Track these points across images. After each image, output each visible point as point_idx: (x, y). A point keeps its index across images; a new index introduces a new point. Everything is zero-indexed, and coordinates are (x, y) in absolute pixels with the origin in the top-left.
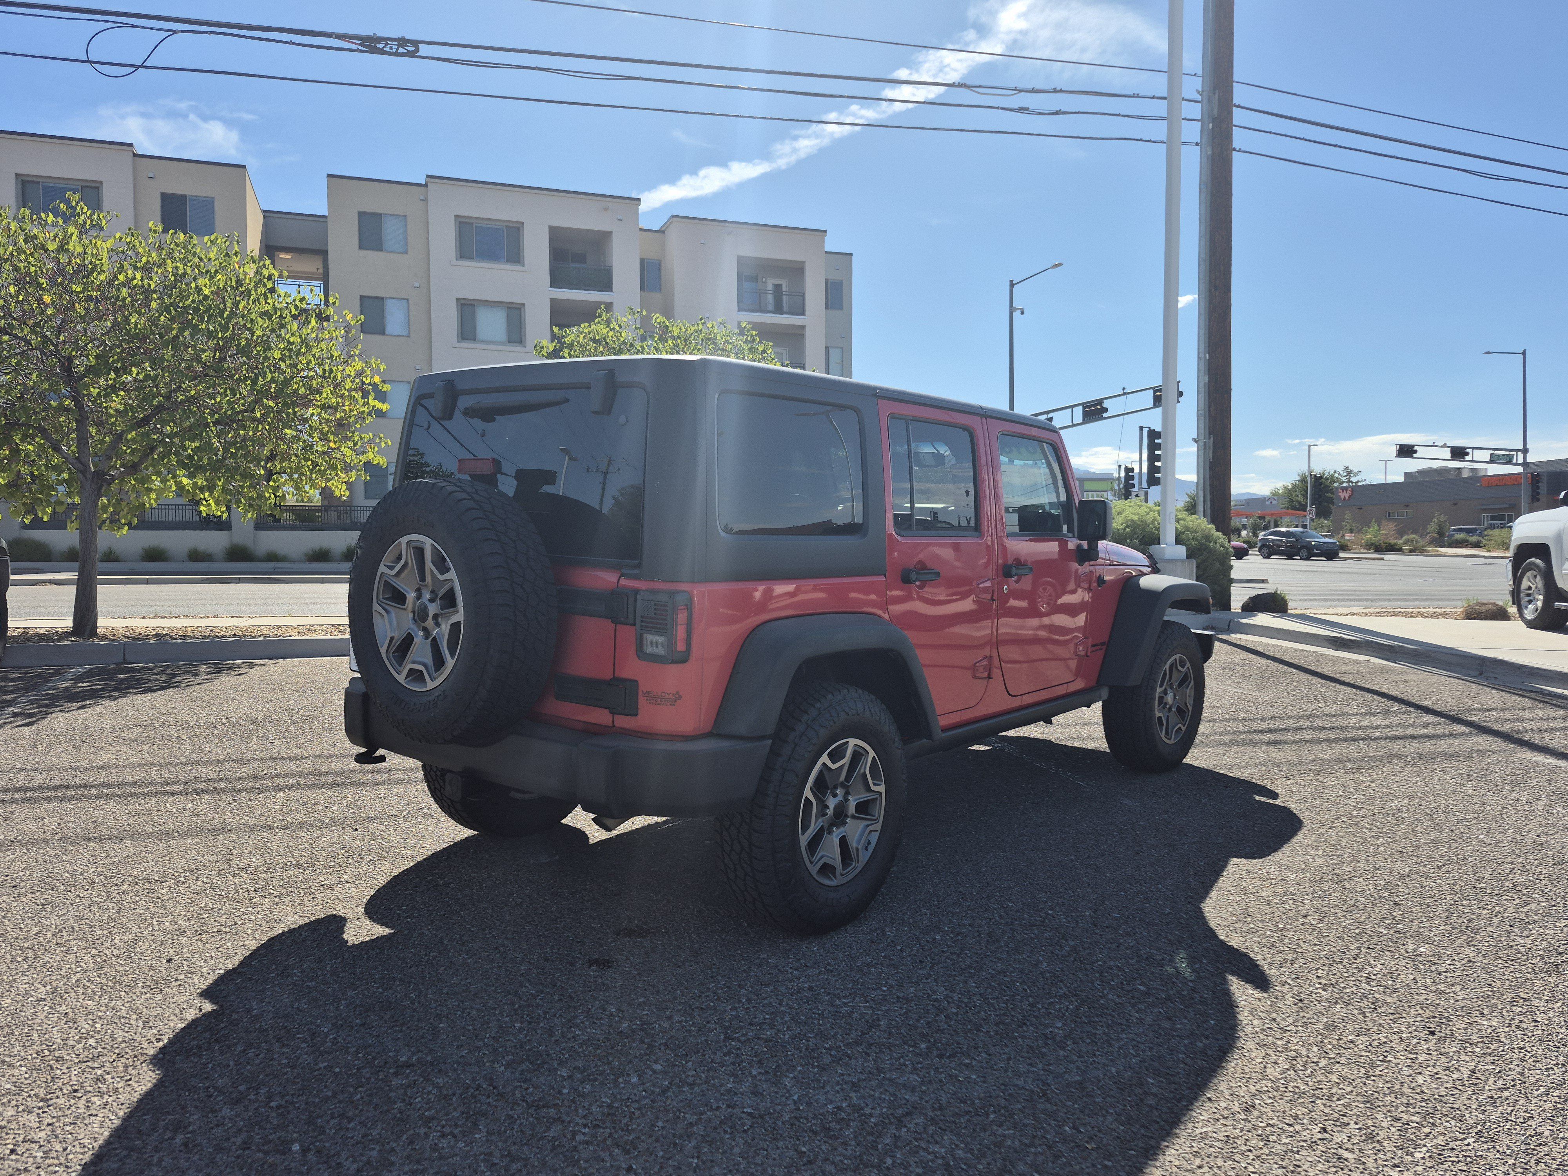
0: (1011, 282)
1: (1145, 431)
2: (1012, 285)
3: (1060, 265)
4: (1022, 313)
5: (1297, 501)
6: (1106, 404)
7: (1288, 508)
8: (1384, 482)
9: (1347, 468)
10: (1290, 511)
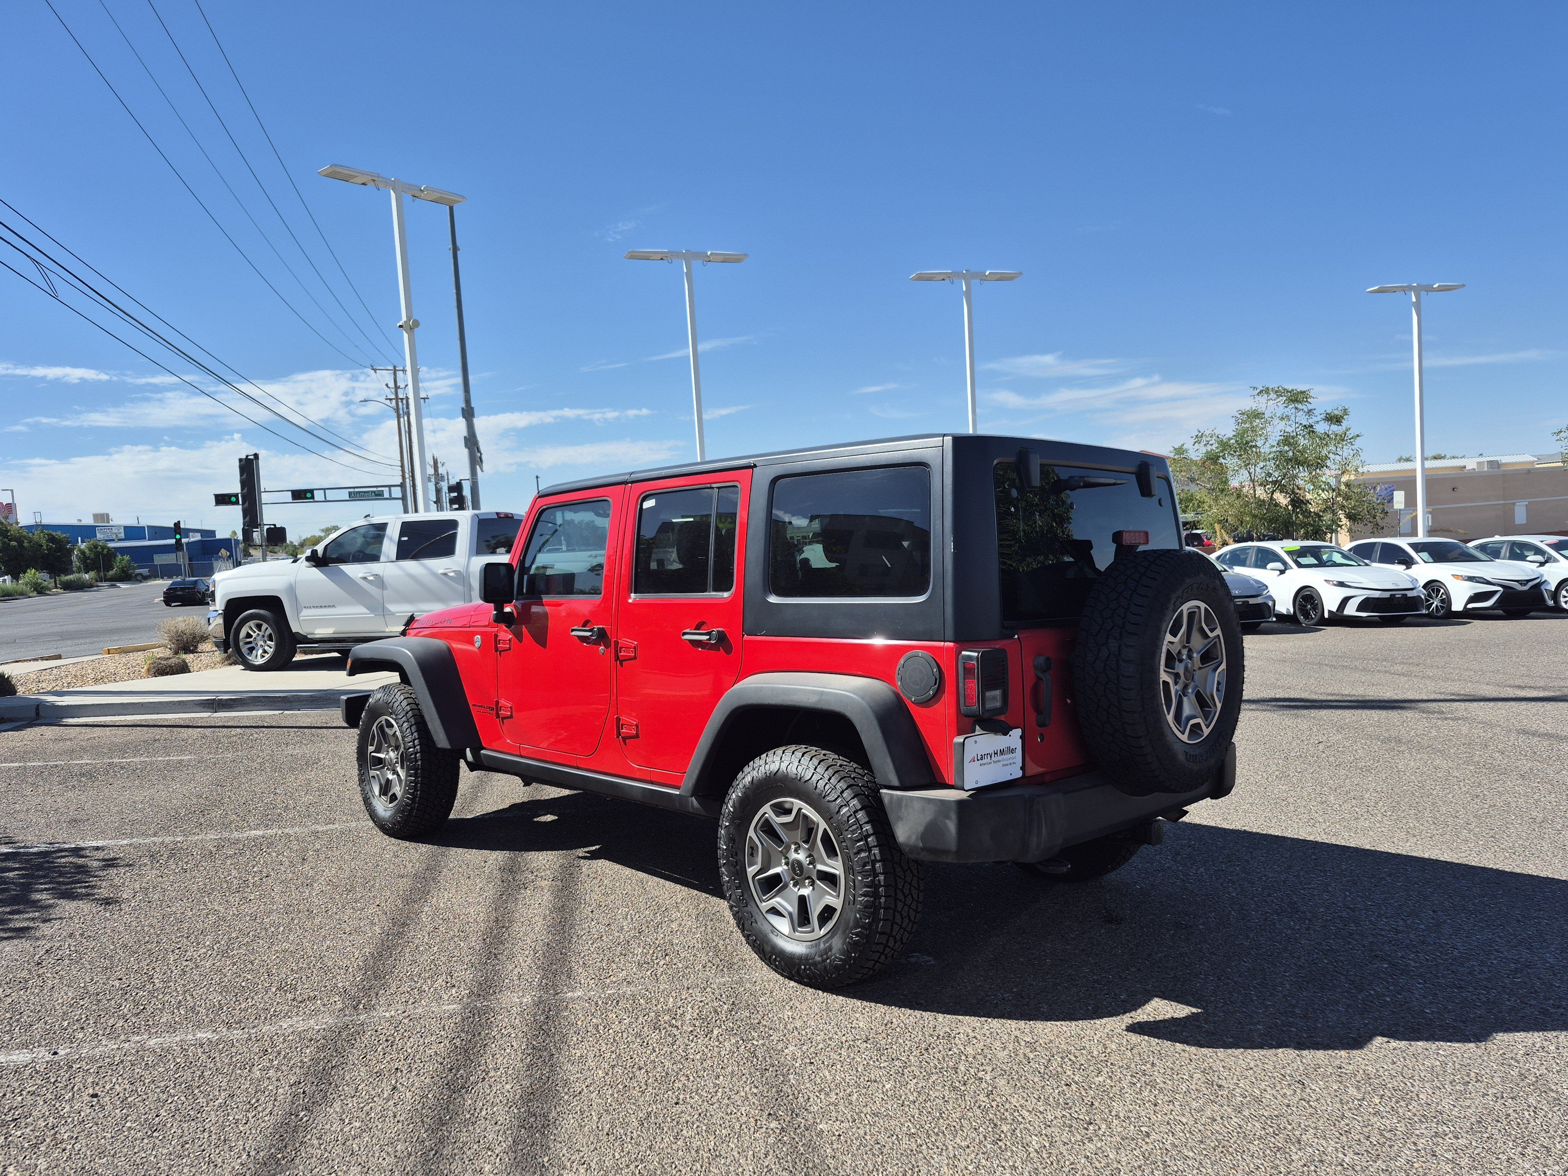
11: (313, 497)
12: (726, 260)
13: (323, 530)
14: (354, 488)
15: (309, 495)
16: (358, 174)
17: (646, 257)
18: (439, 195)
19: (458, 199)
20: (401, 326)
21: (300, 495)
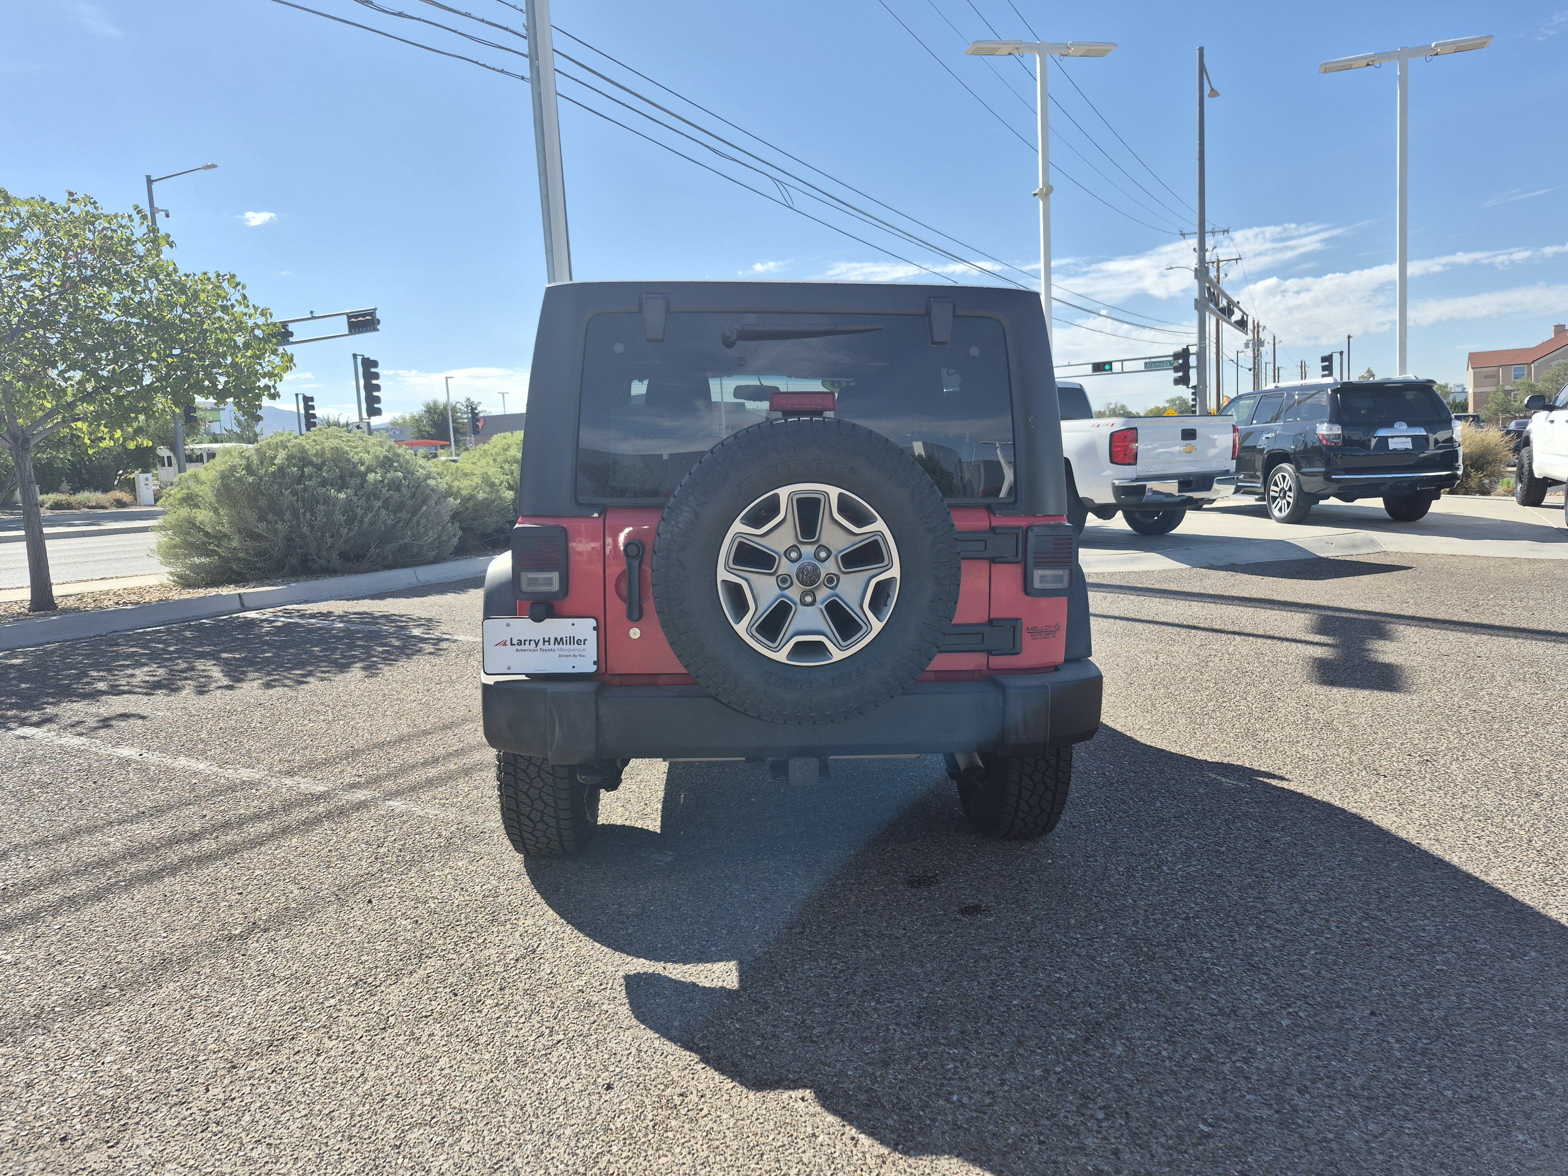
0: (148, 178)
1: (359, 359)
2: (150, 181)
3: (214, 166)
4: (167, 216)
5: (426, 431)
6: (291, 327)
7: (418, 438)
8: (503, 413)
9: (468, 399)
10: (421, 441)
11: (1111, 369)
12: (1460, 49)
13: (1167, 401)
14: (1150, 358)
15: (1107, 367)
16: (999, 46)
17: (1347, 67)
18: (1086, 48)
19: (1107, 48)
20: (1035, 195)
21: (1099, 368)
